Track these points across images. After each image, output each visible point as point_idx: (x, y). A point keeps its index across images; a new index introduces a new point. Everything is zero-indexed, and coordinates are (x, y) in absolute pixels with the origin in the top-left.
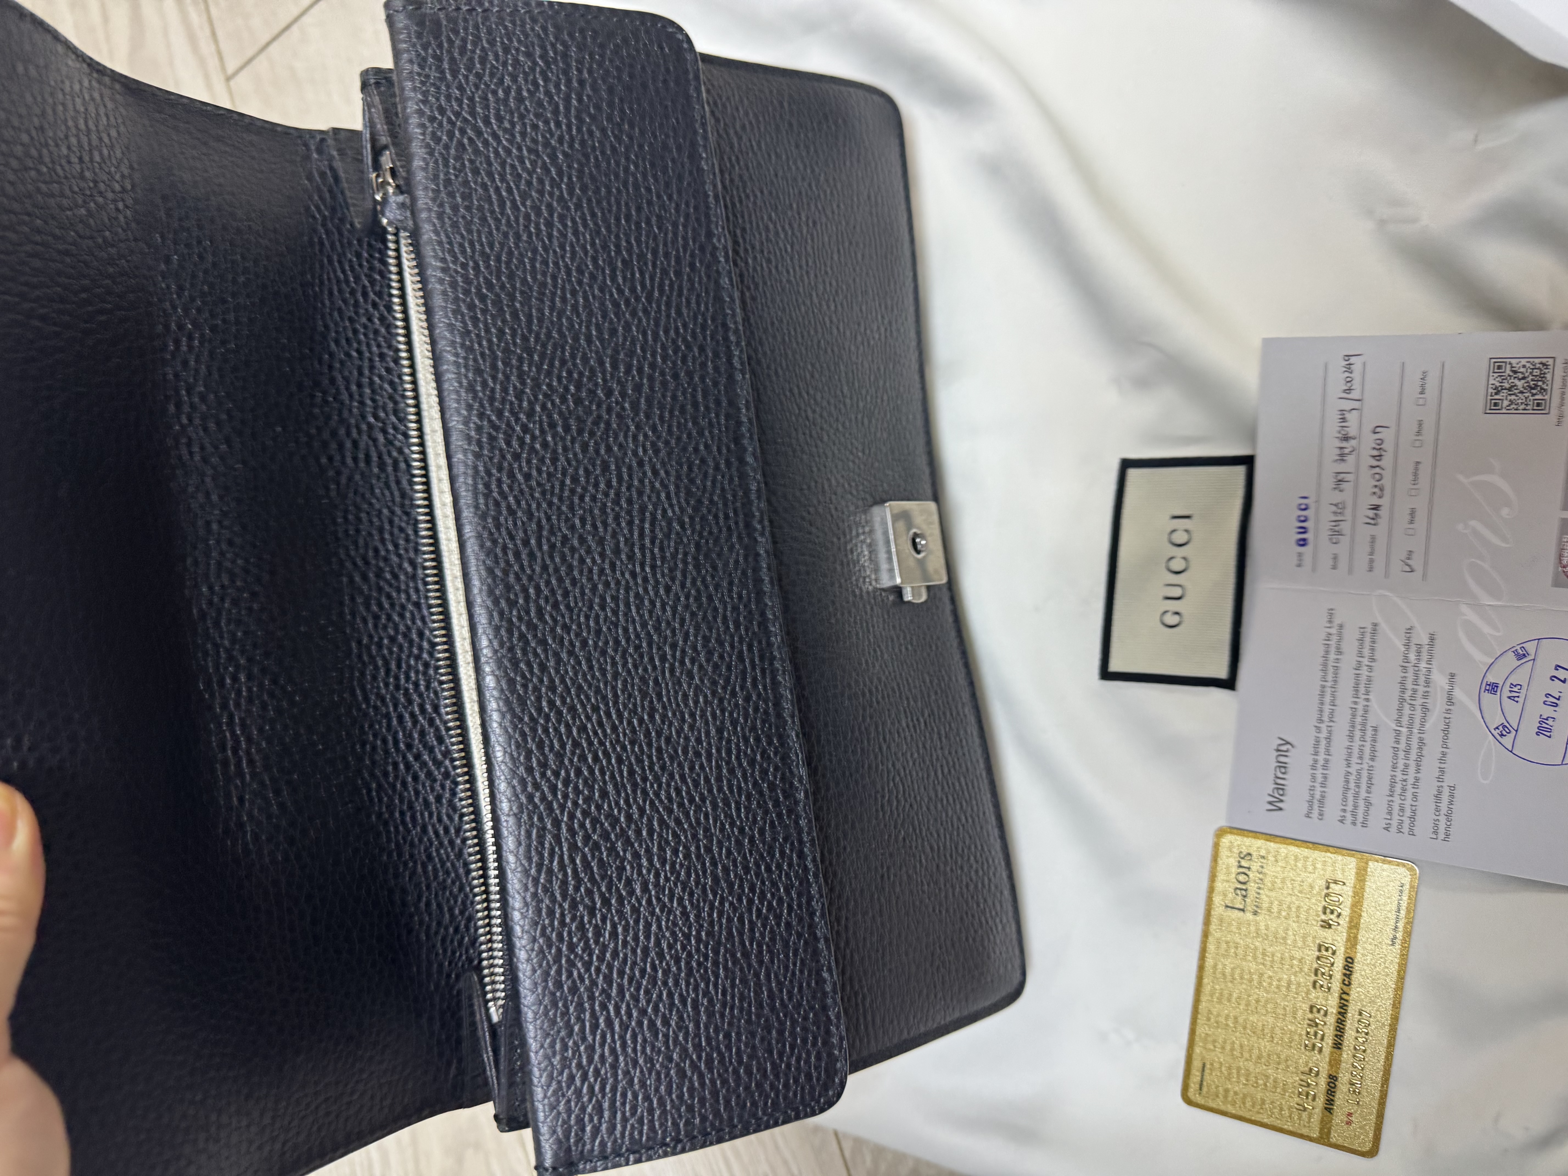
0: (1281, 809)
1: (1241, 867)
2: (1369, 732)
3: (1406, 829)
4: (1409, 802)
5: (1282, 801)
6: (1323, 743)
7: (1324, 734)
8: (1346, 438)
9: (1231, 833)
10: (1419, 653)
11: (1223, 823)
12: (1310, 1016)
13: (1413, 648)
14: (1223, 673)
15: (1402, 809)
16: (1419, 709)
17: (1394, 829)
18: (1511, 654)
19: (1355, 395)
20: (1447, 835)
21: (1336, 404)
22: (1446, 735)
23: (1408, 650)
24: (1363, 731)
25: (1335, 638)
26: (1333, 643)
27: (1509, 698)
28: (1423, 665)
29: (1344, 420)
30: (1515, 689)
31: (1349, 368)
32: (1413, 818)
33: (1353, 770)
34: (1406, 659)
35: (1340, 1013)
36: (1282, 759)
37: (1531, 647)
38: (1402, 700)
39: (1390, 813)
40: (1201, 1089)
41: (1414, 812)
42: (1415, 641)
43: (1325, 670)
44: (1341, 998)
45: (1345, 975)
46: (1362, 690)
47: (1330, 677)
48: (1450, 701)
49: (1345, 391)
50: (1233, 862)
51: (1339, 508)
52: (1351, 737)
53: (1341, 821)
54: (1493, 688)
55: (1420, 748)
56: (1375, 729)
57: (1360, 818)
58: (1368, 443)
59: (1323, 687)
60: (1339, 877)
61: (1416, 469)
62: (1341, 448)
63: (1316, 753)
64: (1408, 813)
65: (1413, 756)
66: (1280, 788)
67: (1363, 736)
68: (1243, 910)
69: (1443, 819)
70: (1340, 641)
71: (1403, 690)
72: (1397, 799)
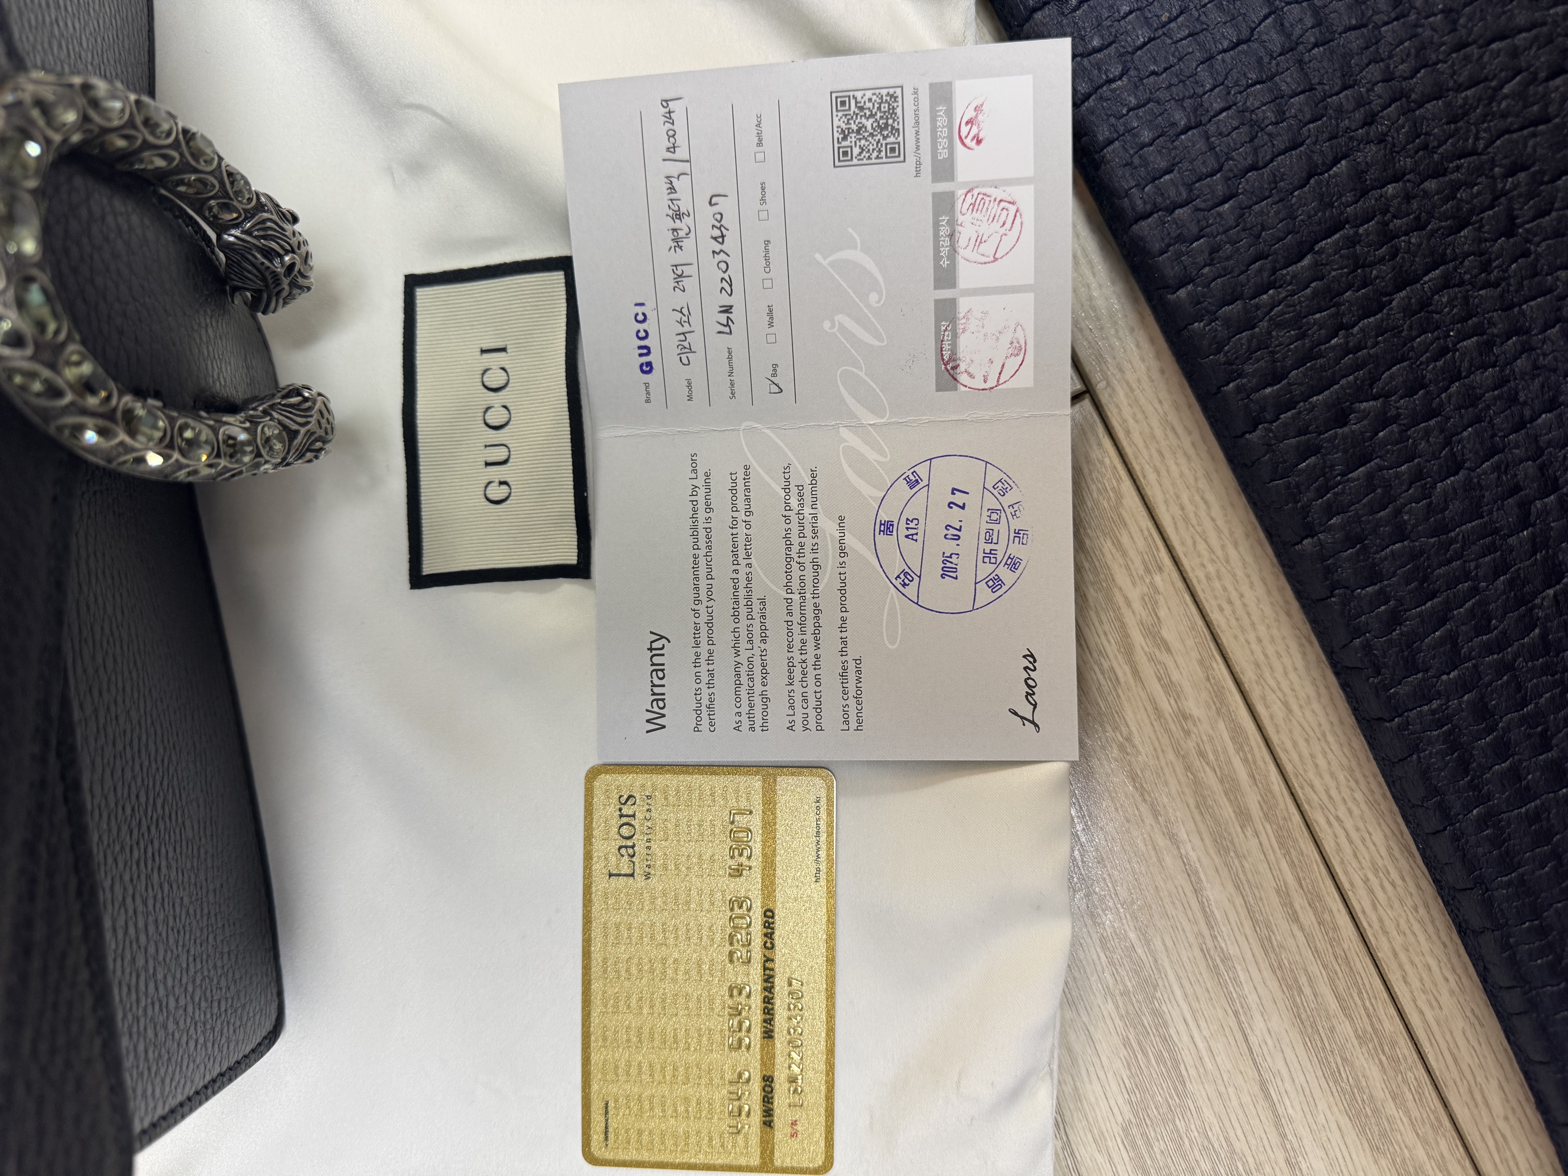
0: (664, 727)
1: (621, 816)
2: (756, 607)
3: (812, 725)
4: (811, 688)
5: (663, 716)
6: (704, 629)
7: (704, 618)
8: (678, 215)
9: (607, 772)
10: (801, 496)
11: (594, 761)
12: (730, 1002)
13: (794, 491)
14: (570, 557)
15: (805, 700)
16: (809, 566)
17: (799, 726)
18: (902, 482)
19: (681, 153)
20: (860, 723)
21: (660, 169)
22: (843, 595)
23: (787, 494)
24: (749, 606)
25: (702, 492)
26: (701, 498)
27: (907, 536)
28: (807, 510)
29: (672, 190)
30: (912, 525)
31: (669, 116)
32: (818, 708)
33: (742, 658)
34: (788, 507)
35: (765, 989)
36: (656, 660)
37: (922, 470)
38: (789, 557)
39: (792, 707)
40: (606, 1139)
41: (818, 700)
42: (793, 483)
43: (695, 535)
44: (765, 969)
45: (766, 935)
46: (742, 554)
47: (702, 543)
48: (843, 552)
49: (668, 149)
50: (612, 810)
51: (684, 313)
52: (736, 616)
53: (737, 729)
54: (887, 528)
55: (817, 617)
56: (763, 602)
57: (759, 722)
58: (705, 218)
59: (695, 557)
60: (743, 804)
61: (767, 251)
62: (674, 230)
63: (697, 645)
64: (812, 702)
65: (810, 628)
66: (658, 698)
67: (749, 614)
68: (632, 875)
69: (852, 702)
70: (708, 494)
71: (789, 547)
72: (797, 686)
